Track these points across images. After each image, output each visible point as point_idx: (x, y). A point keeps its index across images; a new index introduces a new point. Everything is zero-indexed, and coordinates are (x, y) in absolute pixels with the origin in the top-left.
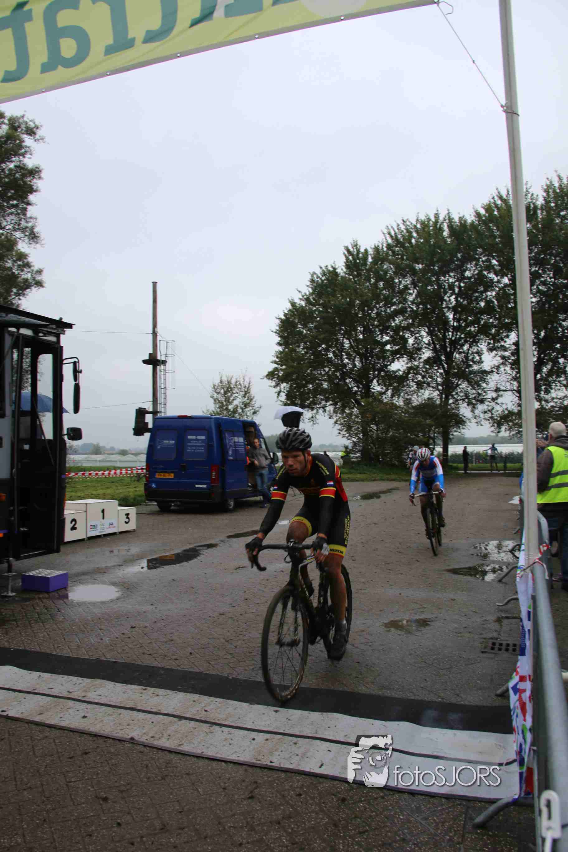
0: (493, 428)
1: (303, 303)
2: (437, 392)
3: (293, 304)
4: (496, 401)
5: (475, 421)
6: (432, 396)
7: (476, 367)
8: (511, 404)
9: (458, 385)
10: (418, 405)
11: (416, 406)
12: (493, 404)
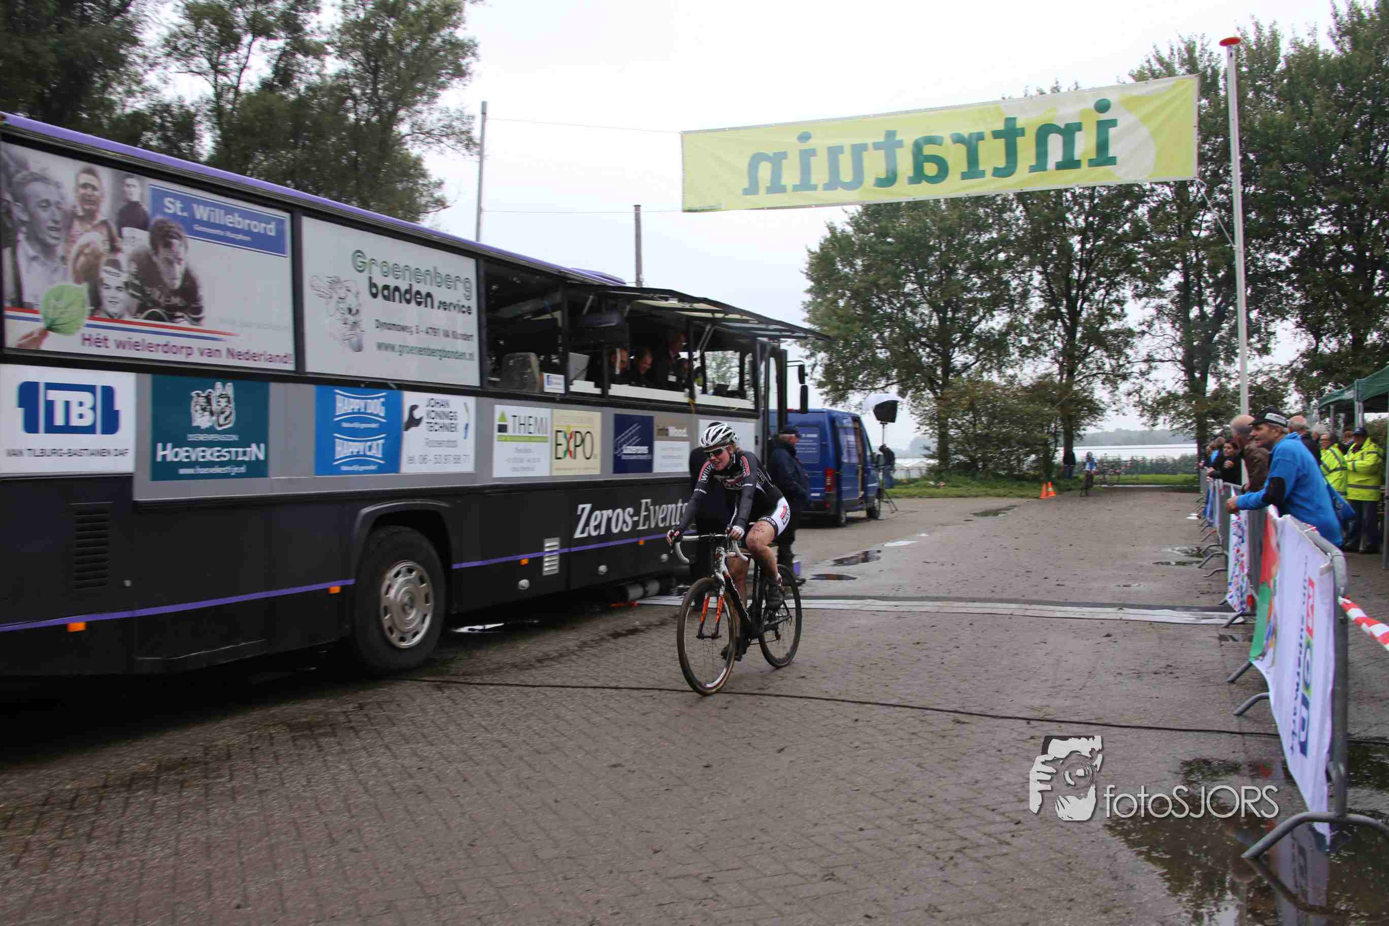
0: (1144, 419)
1: (849, 230)
2: (1057, 365)
3: (832, 229)
4: (1147, 377)
5: (1114, 407)
6: (1050, 371)
7: (1114, 325)
8: (1174, 382)
9: (1086, 354)
10: (1031, 385)
11: (1027, 388)
12: (1141, 381)
